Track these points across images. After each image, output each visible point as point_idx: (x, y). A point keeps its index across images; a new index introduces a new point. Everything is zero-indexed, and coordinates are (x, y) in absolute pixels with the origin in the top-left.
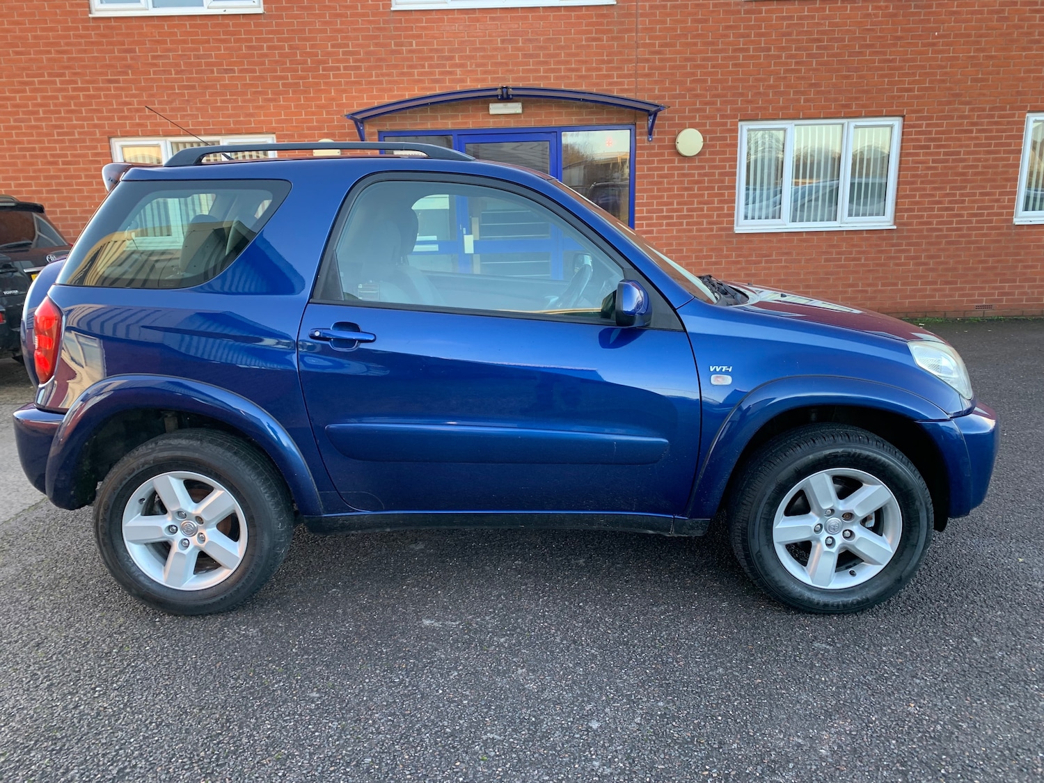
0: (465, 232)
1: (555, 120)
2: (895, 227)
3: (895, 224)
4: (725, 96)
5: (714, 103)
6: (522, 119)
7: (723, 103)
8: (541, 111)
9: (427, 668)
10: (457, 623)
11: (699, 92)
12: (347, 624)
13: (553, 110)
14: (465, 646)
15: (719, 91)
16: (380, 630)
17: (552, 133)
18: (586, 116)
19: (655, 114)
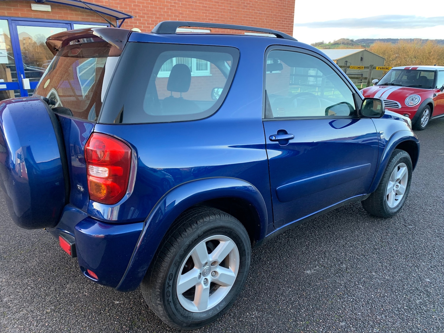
0: (22, 77)
1: (70, 17)
2: (211, 75)
3: (211, 74)
4: (148, 14)
5: (144, 17)
6: (51, 14)
7: (147, 17)
8: (62, 12)
9: (348, 289)
10: (318, 267)
11: (137, 11)
12: (284, 289)
13: (68, 11)
14: (340, 274)
15: (146, 12)
16: (300, 284)
17: (68, 24)
18: (86, 16)
19: (124, 19)
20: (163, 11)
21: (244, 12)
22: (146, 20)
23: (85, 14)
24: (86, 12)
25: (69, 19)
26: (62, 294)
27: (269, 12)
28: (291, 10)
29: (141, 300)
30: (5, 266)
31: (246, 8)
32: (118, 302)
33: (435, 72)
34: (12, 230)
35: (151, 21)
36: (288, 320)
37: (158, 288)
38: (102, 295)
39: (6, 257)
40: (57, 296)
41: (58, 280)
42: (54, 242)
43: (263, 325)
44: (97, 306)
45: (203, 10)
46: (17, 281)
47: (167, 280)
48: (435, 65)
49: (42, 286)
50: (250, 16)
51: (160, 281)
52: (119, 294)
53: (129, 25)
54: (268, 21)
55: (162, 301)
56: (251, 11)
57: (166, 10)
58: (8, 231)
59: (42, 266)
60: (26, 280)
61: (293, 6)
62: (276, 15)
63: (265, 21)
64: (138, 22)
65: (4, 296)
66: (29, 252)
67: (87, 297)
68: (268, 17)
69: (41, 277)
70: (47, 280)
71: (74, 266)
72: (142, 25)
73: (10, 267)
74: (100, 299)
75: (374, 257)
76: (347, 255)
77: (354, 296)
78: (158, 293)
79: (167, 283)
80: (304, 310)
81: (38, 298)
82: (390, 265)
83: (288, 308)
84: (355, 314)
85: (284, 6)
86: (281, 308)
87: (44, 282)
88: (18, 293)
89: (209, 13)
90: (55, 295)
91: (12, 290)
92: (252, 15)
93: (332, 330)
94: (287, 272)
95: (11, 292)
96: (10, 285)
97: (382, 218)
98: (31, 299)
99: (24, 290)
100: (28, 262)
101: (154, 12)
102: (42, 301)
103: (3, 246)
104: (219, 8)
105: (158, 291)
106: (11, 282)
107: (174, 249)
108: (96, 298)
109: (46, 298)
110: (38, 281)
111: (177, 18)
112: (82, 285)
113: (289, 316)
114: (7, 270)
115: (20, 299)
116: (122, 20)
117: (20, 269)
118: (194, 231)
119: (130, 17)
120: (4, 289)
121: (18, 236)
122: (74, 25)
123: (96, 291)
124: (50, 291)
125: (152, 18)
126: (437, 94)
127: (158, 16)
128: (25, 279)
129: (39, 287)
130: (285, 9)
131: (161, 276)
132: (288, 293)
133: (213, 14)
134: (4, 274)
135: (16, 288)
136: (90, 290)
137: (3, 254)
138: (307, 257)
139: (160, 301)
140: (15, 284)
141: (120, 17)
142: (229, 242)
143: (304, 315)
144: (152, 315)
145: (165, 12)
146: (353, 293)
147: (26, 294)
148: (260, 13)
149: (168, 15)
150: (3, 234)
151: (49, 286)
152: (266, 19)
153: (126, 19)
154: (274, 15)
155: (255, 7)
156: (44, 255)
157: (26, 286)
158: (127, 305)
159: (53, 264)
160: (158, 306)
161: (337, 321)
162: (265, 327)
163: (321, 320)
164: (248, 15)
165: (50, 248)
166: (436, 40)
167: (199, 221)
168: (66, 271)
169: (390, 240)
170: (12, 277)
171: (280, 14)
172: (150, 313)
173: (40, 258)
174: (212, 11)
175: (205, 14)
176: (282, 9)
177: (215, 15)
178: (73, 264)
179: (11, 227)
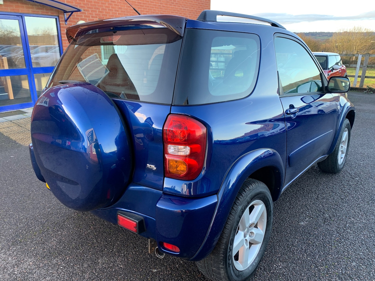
1: (21, 10)
4: (92, 8)
5: (89, 11)
6: (3, 7)
7: (92, 11)
8: (13, 5)
9: (342, 234)
10: (308, 219)
11: (82, 5)
12: (291, 240)
13: (19, 5)
14: (328, 223)
15: (90, 6)
16: (302, 234)
17: (20, 16)
18: (36, 9)
19: (72, 12)
20: (104, 6)
21: (171, 8)
22: (90, 14)
23: (35, 7)
24: (36, 5)
25: (20, 12)
26: (98, 270)
27: (191, 8)
28: (208, 7)
29: (176, 266)
30: (25, 249)
31: (173, 4)
32: (156, 270)
33: (327, 57)
34: (14, 213)
35: (95, 14)
36: (311, 267)
37: (222, 254)
38: (138, 266)
39: (21, 240)
40: (94, 272)
41: (87, 256)
42: (63, 220)
43: (293, 274)
44: (138, 277)
45: (138, 5)
46: (45, 263)
47: (229, 245)
48: (323, 52)
49: (74, 264)
50: (177, 12)
51: (223, 247)
52: (152, 263)
53: (76, 18)
54: (190, 16)
55: (225, 265)
56: (177, 7)
57: (107, 5)
58: (9, 215)
59: (63, 245)
60: (55, 260)
61: (209, 4)
62: (196, 11)
63: (188, 16)
64: (84, 15)
65: (39, 279)
66: (43, 233)
67: (124, 269)
68: (190, 12)
69: (68, 255)
70: (76, 257)
71: (95, 241)
72: (87, 18)
73: (30, 249)
74: (137, 269)
75: (345, 205)
76: (324, 206)
77: (349, 240)
78: (221, 258)
79: (229, 248)
80: (318, 256)
81: (76, 277)
82: (361, 211)
83: (304, 256)
84: (358, 254)
85: (202, 4)
86: (299, 257)
87: (73, 260)
88: (53, 274)
89: (144, 9)
90: (91, 271)
91: (44, 272)
92: (178, 11)
93: (349, 270)
94: (286, 225)
95: (45, 274)
96: (40, 267)
97: (332, 173)
98: (69, 278)
99: (57, 271)
100: (46, 242)
101: (97, 7)
102: (81, 278)
103: (12, 230)
104: (152, 4)
105: (221, 256)
106: (39, 264)
107: (233, 216)
108: (133, 269)
109: (84, 276)
110: (67, 259)
111: (117, 12)
112: (112, 258)
113: (309, 263)
114: (29, 253)
115: (58, 279)
116: (70, 13)
117: (42, 250)
118: (244, 199)
119: (79, 11)
120: (36, 272)
121: (24, 218)
122: (25, 17)
123: (129, 262)
124: (84, 268)
125: (96, 11)
126: (330, 73)
127: (101, 10)
128: (52, 260)
129: (72, 265)
130: (203, 6)
131: (224, 242)
132: (296, 243)
133: (146, 9)
134: (27, 257)
135: (48, 270)
136: (123, 262)
137: (16, 238)
138: (295, 211)
139: (223, 265)
140: (45, 265)
141: (68, 11)
142: (262, 205)
143: (320, 261)
144: (194, 279)
145: (106, 7)
146: (347, 238)
147: (62, 274)
148: (184, 9)
149: (109, 10)
150: (6, 218)
151: (81, 263)
152: (189, 14)
153: (74, 13)
154: (195, 11)
155: (180, 4)
156: (60, 234)
157: (58, 266)
158: (165, 272)
159: (74, 242)
160: (221, 269)
161: (349, 263)
162: (295, 276)
163: (336, 263)
164: (174, 10)
165: (62, 227)
166: (304, 33)
167: (246, 189)
168: (90, 246)
169: (348, 191)
170: (38, 259)
171: (199, 10)
172: (191, 276)
173: (57, 237)
174: (146, 6)
175: (140, 10)
176: (201, 6)
177: (148, 10)
178: (93, 240)
179: (11, 210)
